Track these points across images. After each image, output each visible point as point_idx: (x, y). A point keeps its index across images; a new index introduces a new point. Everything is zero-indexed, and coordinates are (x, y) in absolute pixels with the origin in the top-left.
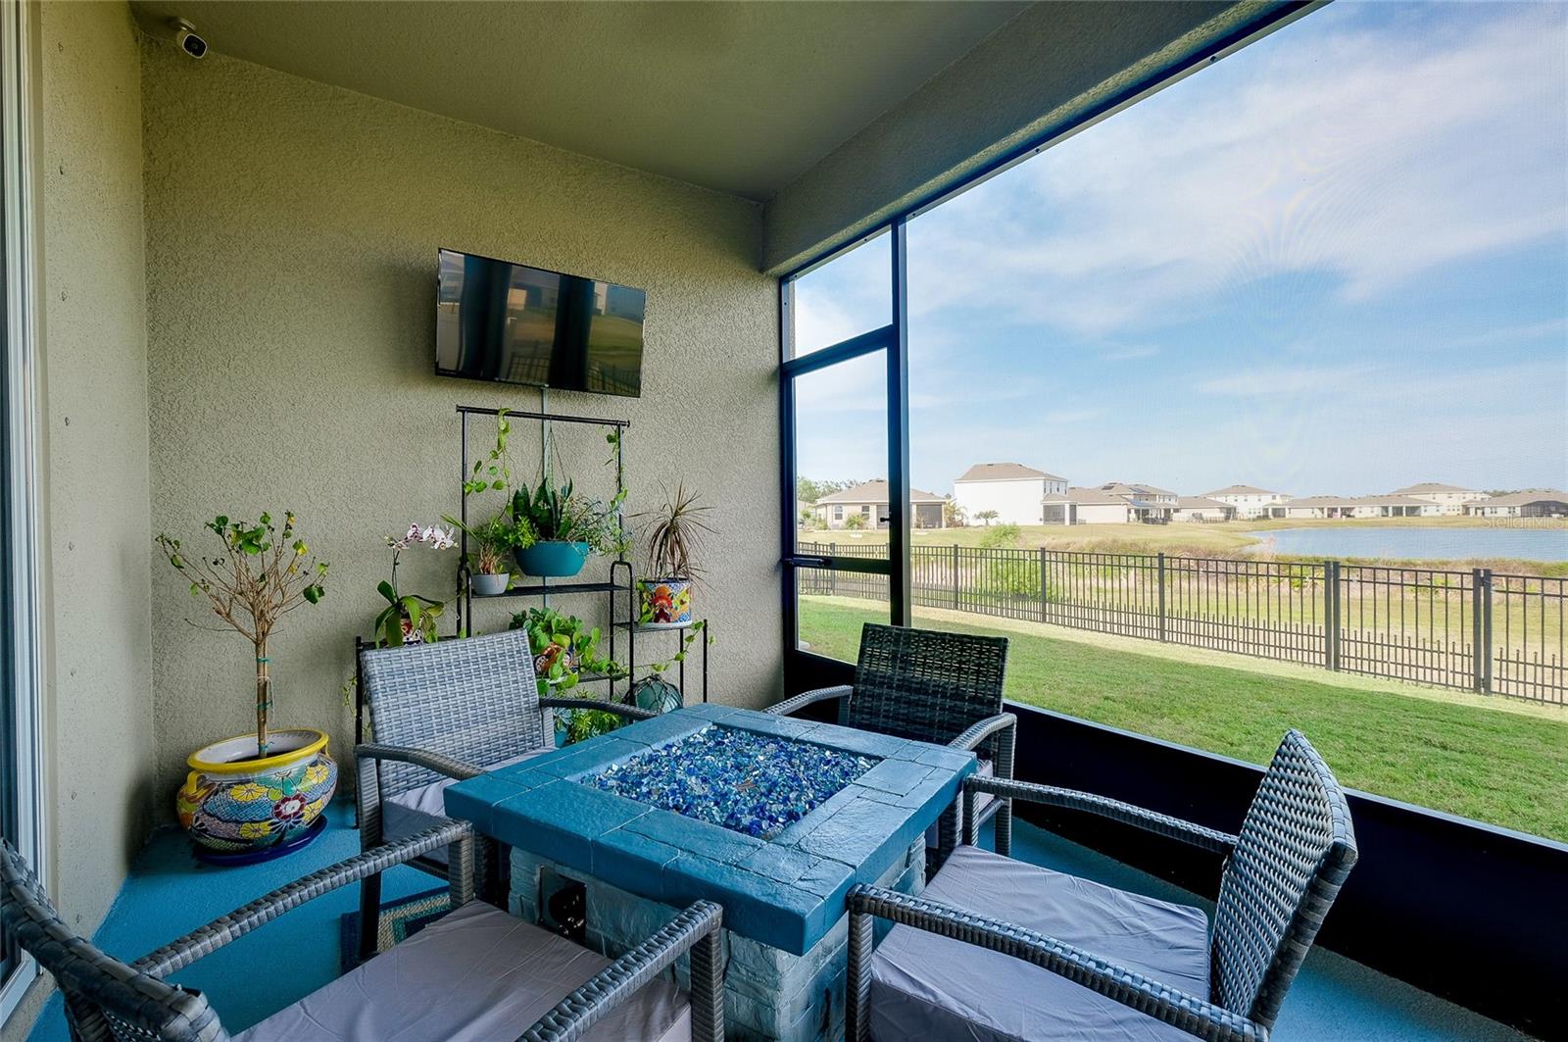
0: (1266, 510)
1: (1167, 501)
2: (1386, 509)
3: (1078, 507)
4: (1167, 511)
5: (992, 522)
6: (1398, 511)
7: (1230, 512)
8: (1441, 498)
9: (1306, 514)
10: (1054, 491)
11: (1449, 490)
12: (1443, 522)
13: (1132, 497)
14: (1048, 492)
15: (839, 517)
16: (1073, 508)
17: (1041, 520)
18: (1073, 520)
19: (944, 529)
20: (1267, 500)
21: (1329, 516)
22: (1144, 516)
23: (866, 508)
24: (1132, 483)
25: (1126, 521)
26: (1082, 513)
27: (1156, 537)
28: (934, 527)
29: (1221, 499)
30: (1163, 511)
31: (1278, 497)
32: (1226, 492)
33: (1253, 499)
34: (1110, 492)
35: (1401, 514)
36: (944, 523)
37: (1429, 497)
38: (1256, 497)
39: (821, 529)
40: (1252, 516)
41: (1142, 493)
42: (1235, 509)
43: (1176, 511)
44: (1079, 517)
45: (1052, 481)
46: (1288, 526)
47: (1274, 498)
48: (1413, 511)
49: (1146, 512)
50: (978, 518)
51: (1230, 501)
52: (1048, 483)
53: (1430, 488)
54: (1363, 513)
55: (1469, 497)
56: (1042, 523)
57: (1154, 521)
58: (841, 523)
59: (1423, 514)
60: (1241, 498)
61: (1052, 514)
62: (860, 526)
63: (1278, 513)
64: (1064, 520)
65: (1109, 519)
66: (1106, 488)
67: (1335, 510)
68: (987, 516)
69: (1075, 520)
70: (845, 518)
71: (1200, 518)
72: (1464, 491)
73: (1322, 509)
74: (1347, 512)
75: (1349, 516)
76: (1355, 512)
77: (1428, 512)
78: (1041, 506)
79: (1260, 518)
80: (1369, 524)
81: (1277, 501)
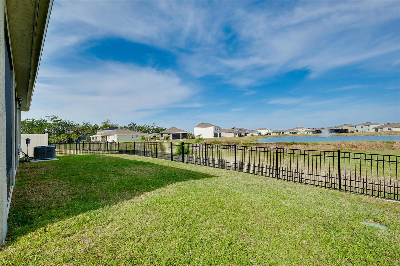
0: (267, 133)
1: (246, 131)
2: (290, 132)
3: (222, 134)
4: (246, 134)
5: (201, 137)
6: (293, 133)
8: (301, 130)
9: (275, 134)
10: (217, 129)
11: (302, 128)
12: (301, 135)
13: (238, 131)
14: (215, 130)
15: (162, 137)
16: (220, 134)
17: (213, 136)
18: (220, 136)
19: (188, 139)
20: (267, 131)
21: (280, 134)
22: (240, 135)
23: (169, 135)
24: (239, 127)
25: (233, 136)
26: (222, 135)
27: (241, 140)
28: (186, 139)
29: (258, 131)
30: (245, 134)
31: (270, 130)
32: (259, 129)
33: (265, 131)
34: (233, 130)
36: (188, 138)
37: (298, 130)
39: (157, 140)
40: (264, 134)
41: (240, 130)
42: (261, 133)
43: (248, 134)
46: (271, 137)
47: (269, 130)
48: (295, 133)
49: (240, 134)
50: (198, 136)
51: (260, 131)
52: (215, 128)
53: (299, 128)
54: (286, 133)
55: (306, 129)
56: (213, 137)
57: (242, 136)
58: (163, 138)
59: (297, 133)
60: (262, 131)
61: (216, 135)
62: (167, 139)
63: (270, 134)
64: (218, 136)
65: (228, 136)
67: (281, 133)
68: (199, 136)
69: (221, 136)
71: (252, 135)
72: (305, 128)
73: (278, 133)
74: (283, 133)
75: (283, 134)
76: (284, 133)
77: (298, 133)
78: (213, 133)
79: (266, 135)
80: (287, 136)
81: (270, 131)
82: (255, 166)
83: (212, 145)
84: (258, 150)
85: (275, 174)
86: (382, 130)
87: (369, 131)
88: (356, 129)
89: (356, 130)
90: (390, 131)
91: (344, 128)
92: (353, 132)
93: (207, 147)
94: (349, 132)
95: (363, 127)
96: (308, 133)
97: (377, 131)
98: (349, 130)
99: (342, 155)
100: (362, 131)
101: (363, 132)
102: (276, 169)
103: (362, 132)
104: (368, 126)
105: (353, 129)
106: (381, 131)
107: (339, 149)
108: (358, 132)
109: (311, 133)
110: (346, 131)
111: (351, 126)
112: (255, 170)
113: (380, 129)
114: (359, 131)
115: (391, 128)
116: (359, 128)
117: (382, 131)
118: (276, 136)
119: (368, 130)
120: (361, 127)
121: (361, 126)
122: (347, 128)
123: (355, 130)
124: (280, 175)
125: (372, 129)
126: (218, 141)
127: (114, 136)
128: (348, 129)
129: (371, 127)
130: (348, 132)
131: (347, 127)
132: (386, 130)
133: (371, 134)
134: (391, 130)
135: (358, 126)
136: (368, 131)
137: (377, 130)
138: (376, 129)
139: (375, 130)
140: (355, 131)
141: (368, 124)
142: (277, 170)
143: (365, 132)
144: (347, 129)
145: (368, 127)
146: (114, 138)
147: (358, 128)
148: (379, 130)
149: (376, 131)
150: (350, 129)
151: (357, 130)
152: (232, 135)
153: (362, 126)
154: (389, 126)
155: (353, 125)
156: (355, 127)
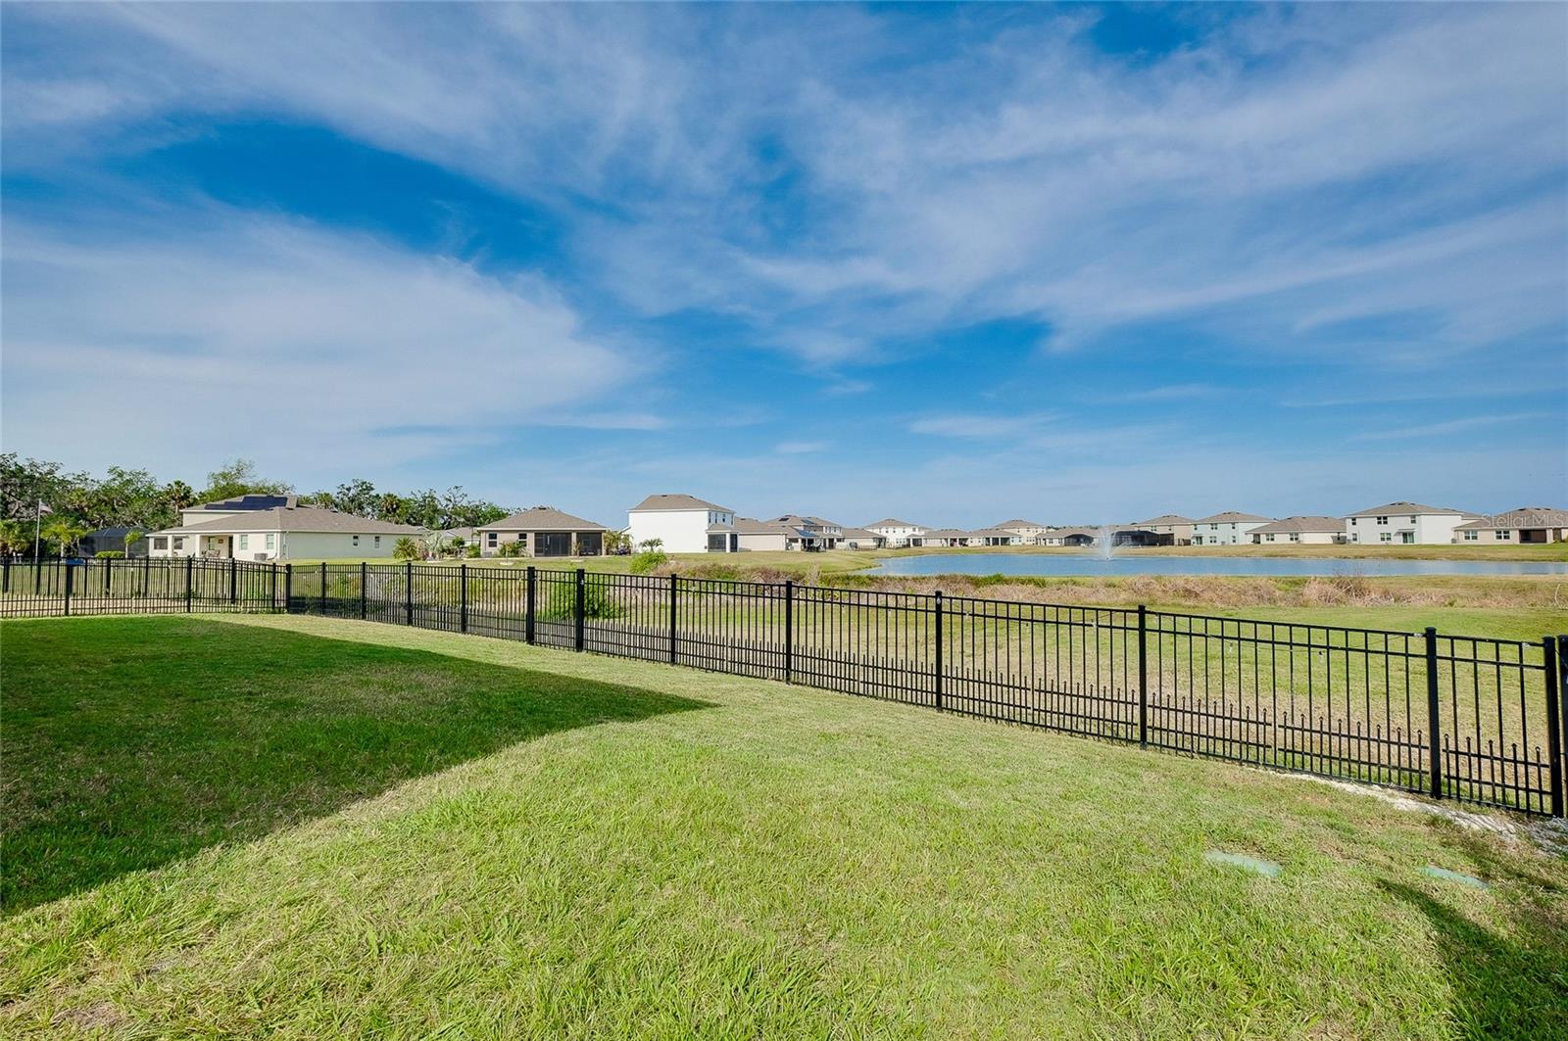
0: (909, 540)
1: (832, 532)
2: (988, 539)
3: (739, 537)
4: (831, 540)
5: (656, 549)
6: (996, 542)
7: (881, 541)
8: (1023, 531)
9: (935, 543)
10: (720, 521)
11: (1028, 525)
12: (1022, 549)
13: (802, 528)
14: (713, 521)
15: (493, 545)
16: (734, 538)
17: (705, 548)
18: (734, 548)
19: (604, 556)
20: (909, 531)
21: (952, 545)
22: (809, 546)
23: (523, 536)
24: (805, 515)
25: (783, 548)
26: (742, 542)
27: (812, 565)
28: (595, 554)
29: (876, 531)
30: (827, 541)
31: (917, 529)
32: (880, 525)
33: (899, 530)
34: (784, 524)
35: (998, 544)
36: (604, 551)
37: (1015, 531)
38: (901, 530)
39: (471, 557)
40: (898, 545)
41: (811, 525)
42: (885, 539)
43: (839, 540)
44: (739, 546)
45: (716, 513)
46: (921, 553)
47: (914, 530)
48: (1005, 541)
49: (811, 541)
50: (644, 545)
51: (883, 533)
52: (713, 514)
53: (1016, 523)
54: (975, 542)
55: (1040, 530)
56: (707, 551)
57: (817, 549)
58: (493, 550)
59: (1011, 544)
60: (891, 530)
61: (715, 542)
62: (515, 552)
63: (917, 542)
64: (725, 548)
65: (765, 547)
66: (783, 520)
67: (955, 540)
68: (651, 544)
69: (736, 548)
70: (499, 546)
71: (855, 546)
72: (1037, 526)
73: (946, 539)
74: (963, 542)
75: (965, 545)
76: (968, 542)
77: (1015, 542)
78: (707, 535)
79: (904, 546)
80: (976, 551)
81: (917, 533)
82: (861, 662)
83: (701, 581)
84: (872, 602)
85: (932, 693)
86: (1273, 539)
87: (1234, 541)
88: (1197, 533)
89: (1197, 538)
90: (1294, 542)
91: (1160, 531)
92: (1187, 543)
93: (678, 587)
94: (1176, 543)
95: (1216, 528)
96: (1048, 544)
97: (1259, 543)
98: (1176, 538)
99: (1151, 622)
100: (1213, 540)
101: (1219, 543)
102: (934, 673)
103: (1213, 544)
104: (1233, 524)
105: (1189, 532)
106: (1270, 542)
107: (1144, 600)
108: (1201, 543)
109: (1056, 542)
110: (1166, 540)
111: (1184, 522)
112: (861, 679)
113: (1267, 535)
114: (1206, 541)
115: (1297, 534)
116: (1205, 531)
117: (1272, 542)
118: (939, 552)
119: (1232, 539)
120: (1212, 528)
121: (1212, 524)
122: (1170, 530)
123: (1193, 537)
124: (947, 695)
125: (1243, 534)
126: (724, 564)
127: (269, 534)
128: (1173, 534)
129: (1242, 527)
130: (1173, 544)
131: (1170, 526)
132: (1282, 539)
133: (1239, 550)
134: (1296, 539)
135: (1203, 522)
136: (1232, 543)
137: (1257, 539)
138: (1254, 535)
139: (1251, 537)
140: (1195, 540)
141: (1233, 519)
142: (939, 676)
143: (1223, 543)
145: (1234, 528)
146: (269, 545)
147: (1202, 529)
148: (1263, 538)
149: (1254, 541)
150: (1179, 533)
151: (1201, 538)
152: (777, 543)
153: (1216, 524)
154: (1293, 526)
155: (1187, 520)
156: (1193, 527)
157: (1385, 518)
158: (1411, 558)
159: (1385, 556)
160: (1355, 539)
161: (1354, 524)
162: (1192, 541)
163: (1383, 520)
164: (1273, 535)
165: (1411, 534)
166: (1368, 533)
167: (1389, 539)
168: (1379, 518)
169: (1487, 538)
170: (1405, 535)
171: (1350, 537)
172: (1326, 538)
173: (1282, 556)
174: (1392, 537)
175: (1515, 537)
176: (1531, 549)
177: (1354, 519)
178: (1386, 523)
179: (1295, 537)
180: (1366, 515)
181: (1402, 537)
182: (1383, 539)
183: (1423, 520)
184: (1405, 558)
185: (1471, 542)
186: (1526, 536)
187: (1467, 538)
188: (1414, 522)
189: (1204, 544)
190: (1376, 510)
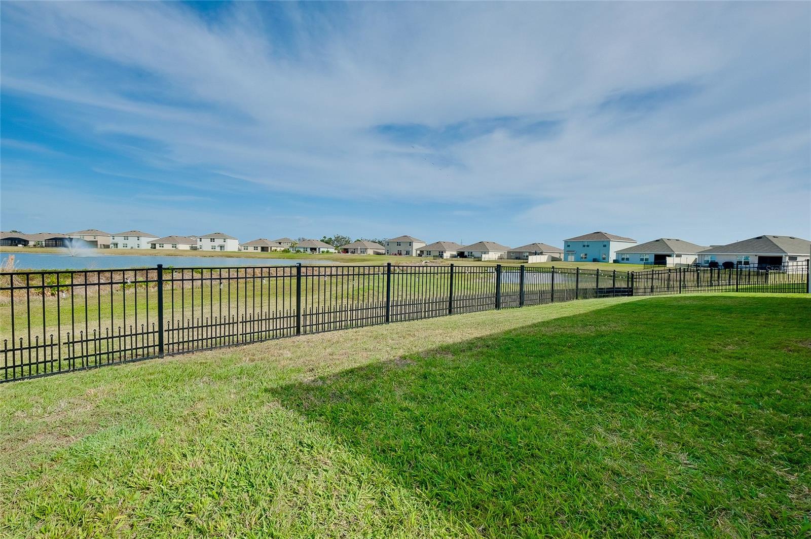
86: (163, 247)
87: (138, 247)
88: (115, 241)
89: (114, 244)
91: (89, 239)
92: (107, 247)
94: (99, 246)
95: (127, 239)
97: (155, 248)
98: (99, 243)
100: (125, 246)
101: (129, 247)
103: (125, 248)
104: (138, 237)
105: (109, 241)
106: (161, 248)
108: (117, 247)
110: (93, 244)
111: (104, 234)
113: (160, 244)
114: (120, 246)
115: (176, 245)
116: (120, 241)
117: (163, 248)
120: (125, 239)
121: (125, 237)
122: (95, 238)
123: (112, 244)
125: (144, 244)
128: (97, 241)
129: (144, 239)
130: (96, 247)
131: (94, 236)
132: (168, 247)
133: (144, 252)
134: (175, 247)
135: (119, 235)
136: (137, 248)
137: (154, 246)
138: (152, 244)
139: (150, 245)
140: (113, 246)
141: (138, 235)
143: (132, 248)
144: (95, 240)
145: (138, 239)
147: (117, 240)
148: (157, 246)
149: (151, 248)
150: (101, 240)
151: (117, 244)
153: (127, 237)
154: (173, 240)
155: (109, 234)
156: (112, 237)
157: (214, 239)
158: (232, 257)
159: (221, 256)
160: (201, 248)
161: (201, 241)
162: (111, 246)
163: (212, 240)
164: (163, 244)
165: (224, 247)
166: (206, 245)
167: (215, 248)
168: (211, 239)
169: (251, 249)
170: (221, 247)
171: (198, 247)
172: (186, 247)
173: (175, 255)
174: (216, 248)
175: (259, 249)
176: (265, 254)
177: (201, 239)
178: (214, 241)
179: (174, 246)
180: (206, 237)
181: (219, 248)
182: (212, 248)
183: (228, 241)
184: (229, 257)
185: (246, 251)
186: (263, 249)
187: (244, 249)
188: (225, 241)
189: (118, 248)
190: (210, 235)
